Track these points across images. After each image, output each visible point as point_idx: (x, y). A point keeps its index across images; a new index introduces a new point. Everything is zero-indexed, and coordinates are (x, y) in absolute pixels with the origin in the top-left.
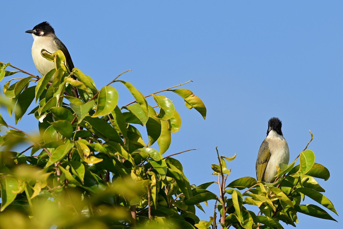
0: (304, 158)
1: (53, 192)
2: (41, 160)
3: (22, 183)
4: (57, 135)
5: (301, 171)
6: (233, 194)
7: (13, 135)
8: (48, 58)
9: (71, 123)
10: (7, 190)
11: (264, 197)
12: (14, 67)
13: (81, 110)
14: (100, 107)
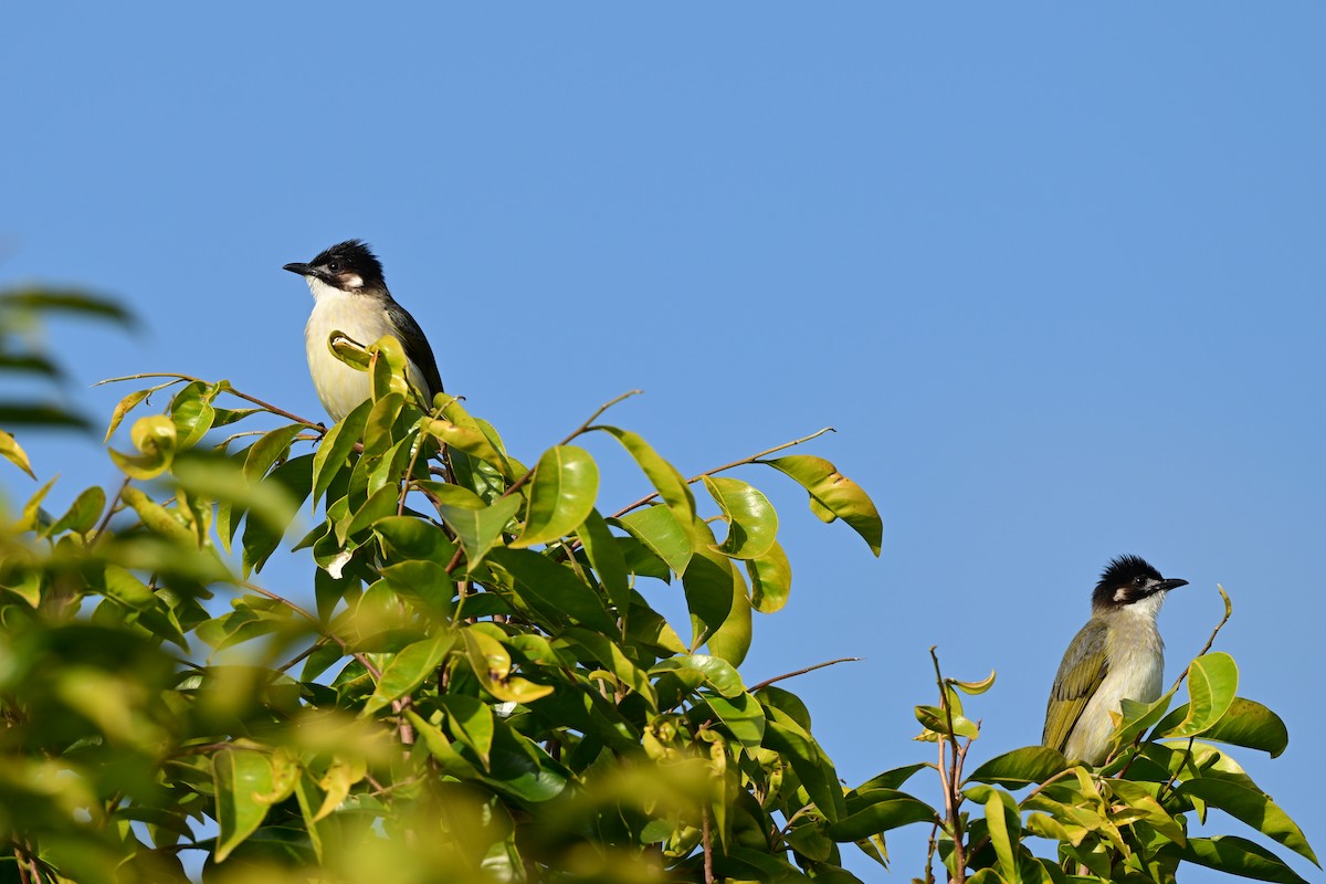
0: (1204, 679)
1: (390, 801)
2: (347, 694)
3: (287, 767)
4: (401, 608)
5: (1193, 720)
6: (988, 803)
7: (255, 611)
8: (352, 362)
9: (447, 569)
10: (236, 791)
11: (1091, 811)
12: (242, 396)
13: (477, 525)
14: (538, 513)
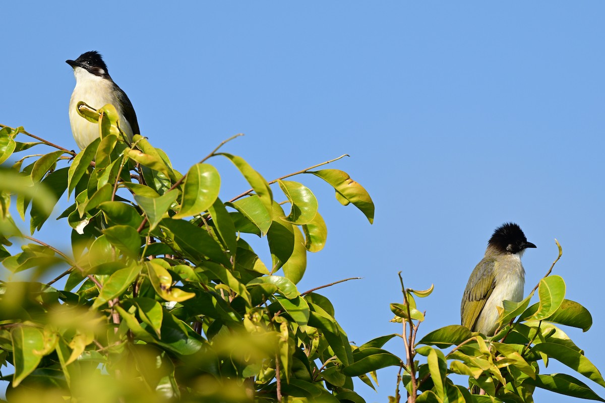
0: (547, 290)
1: (107, 354)
2: (84, 297)
3: (51, 336)
4: (113, 251)
5: (541, 312)
6: (429, 355)
7: (34, 252)
8: (89, 118)
9: (138, 230)
10: (24, 349)
11: (485, 360)
12: (30, 135)
13: (155, 206)
14: (188, 200)
